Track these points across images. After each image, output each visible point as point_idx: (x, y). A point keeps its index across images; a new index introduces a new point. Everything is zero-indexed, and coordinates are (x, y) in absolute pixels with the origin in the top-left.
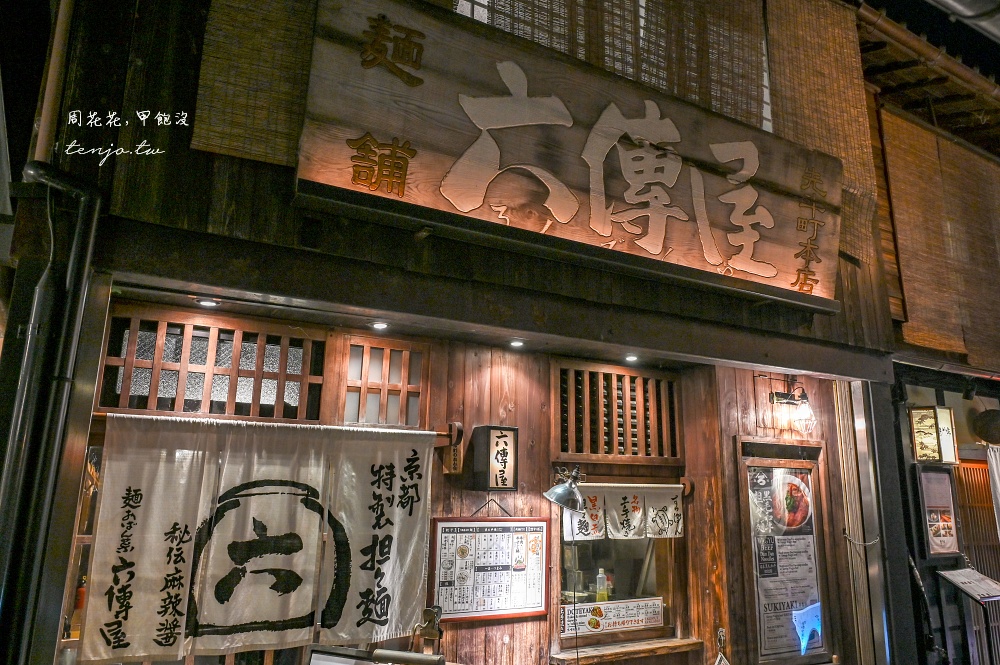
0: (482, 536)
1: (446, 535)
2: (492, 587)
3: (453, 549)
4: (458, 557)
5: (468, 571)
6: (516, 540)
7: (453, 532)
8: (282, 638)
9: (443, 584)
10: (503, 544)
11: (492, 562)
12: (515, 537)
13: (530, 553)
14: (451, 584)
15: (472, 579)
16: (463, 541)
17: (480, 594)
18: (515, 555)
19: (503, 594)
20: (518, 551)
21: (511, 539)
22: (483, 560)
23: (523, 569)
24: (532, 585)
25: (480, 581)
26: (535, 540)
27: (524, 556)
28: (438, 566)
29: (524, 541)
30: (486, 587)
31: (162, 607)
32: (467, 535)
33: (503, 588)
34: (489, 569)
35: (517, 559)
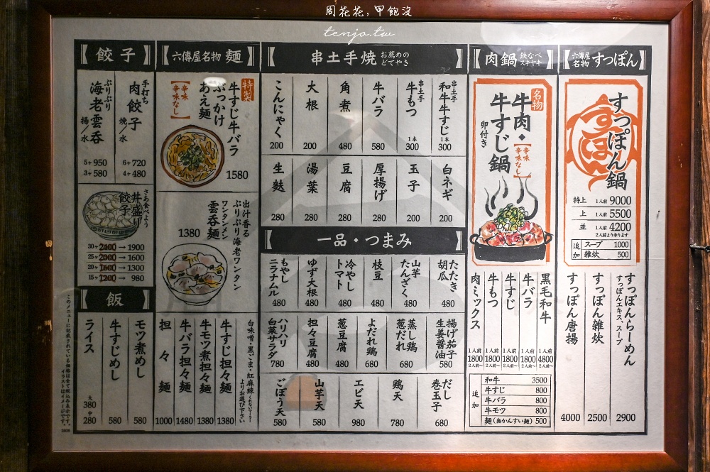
0: (296, 85)
1: (102, 76)
2: (358, 324)
3: (138, 144)
4: (166, 182)
5: (226, 246)
6: (486, 112)
7: (136, 65)
9: (96, 299)
10: (420, 127)
11: (358, 208)
12: (486, 92)
13: (576, 180)
14: (135, 299)
15: (247, 285)
16: (190, 108)
17: (292, 353)
18: (487, 182)
20: (500, 164)
21: (457, 110)
22: (314, 202)
23: (538, 253)
24: (585, 331)
25: (288, 293)
26: (605, 110)
27: (537, 187)
28: (61, 216)
29: (538, 118)
30: (327, 325)
32: (214, 81)
33: (425, 334)
34: (341, 242)
35: (501, 203)
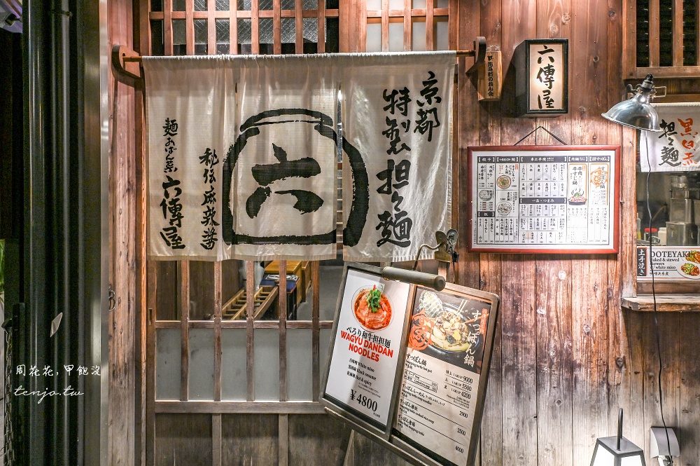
0: (527, 166)
1: (484, 164)
2: (541, 220)
3: (492, 179)
4: (497, 188)
5: (511, 202)
6: (572, 171)
7: (491, 162)
8: (308, 252)
9: (481, 214)
10: (556, 175)
11: (542, 193)
12: (571, 166)
13: (593, 186)
14: (490, 214)
15: (516, 211)
16: (503, 171)
17: (526, 226)
18: (572, 187)
19: (557, 228)
20: (575, 183)
21: (565, 171)
22: (532, 192)
23: (584, 203)
24: (595, 221)
25: (525, 213)
26: (599, 171)
27: (583, 188)
28: (474, 195)
29: (584, 172)
30: (534, 220)
31: (204, 218)
32: (508, 164)
33: (557, 222)
34: (538, 201)
35: (575, 192)
